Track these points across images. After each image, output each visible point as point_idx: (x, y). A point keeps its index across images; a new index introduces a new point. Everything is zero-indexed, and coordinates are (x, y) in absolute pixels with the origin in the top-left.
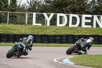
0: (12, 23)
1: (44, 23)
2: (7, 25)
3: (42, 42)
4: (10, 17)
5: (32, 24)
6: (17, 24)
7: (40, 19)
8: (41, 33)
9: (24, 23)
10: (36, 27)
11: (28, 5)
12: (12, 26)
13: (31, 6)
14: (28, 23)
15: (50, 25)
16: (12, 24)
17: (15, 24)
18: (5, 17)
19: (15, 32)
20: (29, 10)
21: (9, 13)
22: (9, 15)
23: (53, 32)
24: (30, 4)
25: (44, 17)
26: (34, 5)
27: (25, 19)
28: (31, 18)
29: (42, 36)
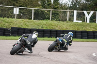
0: (54, 19)
1: (84, 20)
2: (50, 22)
3: (82, 38)
4: (52, 14)
5: (73, 21)
6: (59, 20)
7: (81, 16)
8: (81, 30)
9: (66, 20)
10: (77, 24)
11: (70, 3)
12: (55, 23)
13: (73, 5)
14: (70, 20)
15: (90, 22)
16: (54, 21)
17: (57, 21)
18: (48, 14)
19: (57, 29)
20: (71, 8)
21: (51, 10)
22: (52, 12)
23: (92, 29)
24: (72, 2)
25: (84, 15)
26: (75, 4)
27: (66, 16)
28: (72, 16)
29: (82, 32)
